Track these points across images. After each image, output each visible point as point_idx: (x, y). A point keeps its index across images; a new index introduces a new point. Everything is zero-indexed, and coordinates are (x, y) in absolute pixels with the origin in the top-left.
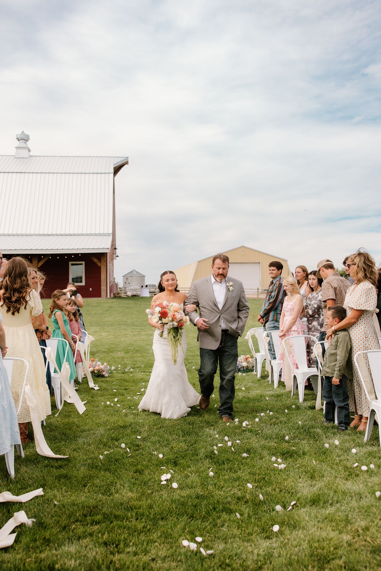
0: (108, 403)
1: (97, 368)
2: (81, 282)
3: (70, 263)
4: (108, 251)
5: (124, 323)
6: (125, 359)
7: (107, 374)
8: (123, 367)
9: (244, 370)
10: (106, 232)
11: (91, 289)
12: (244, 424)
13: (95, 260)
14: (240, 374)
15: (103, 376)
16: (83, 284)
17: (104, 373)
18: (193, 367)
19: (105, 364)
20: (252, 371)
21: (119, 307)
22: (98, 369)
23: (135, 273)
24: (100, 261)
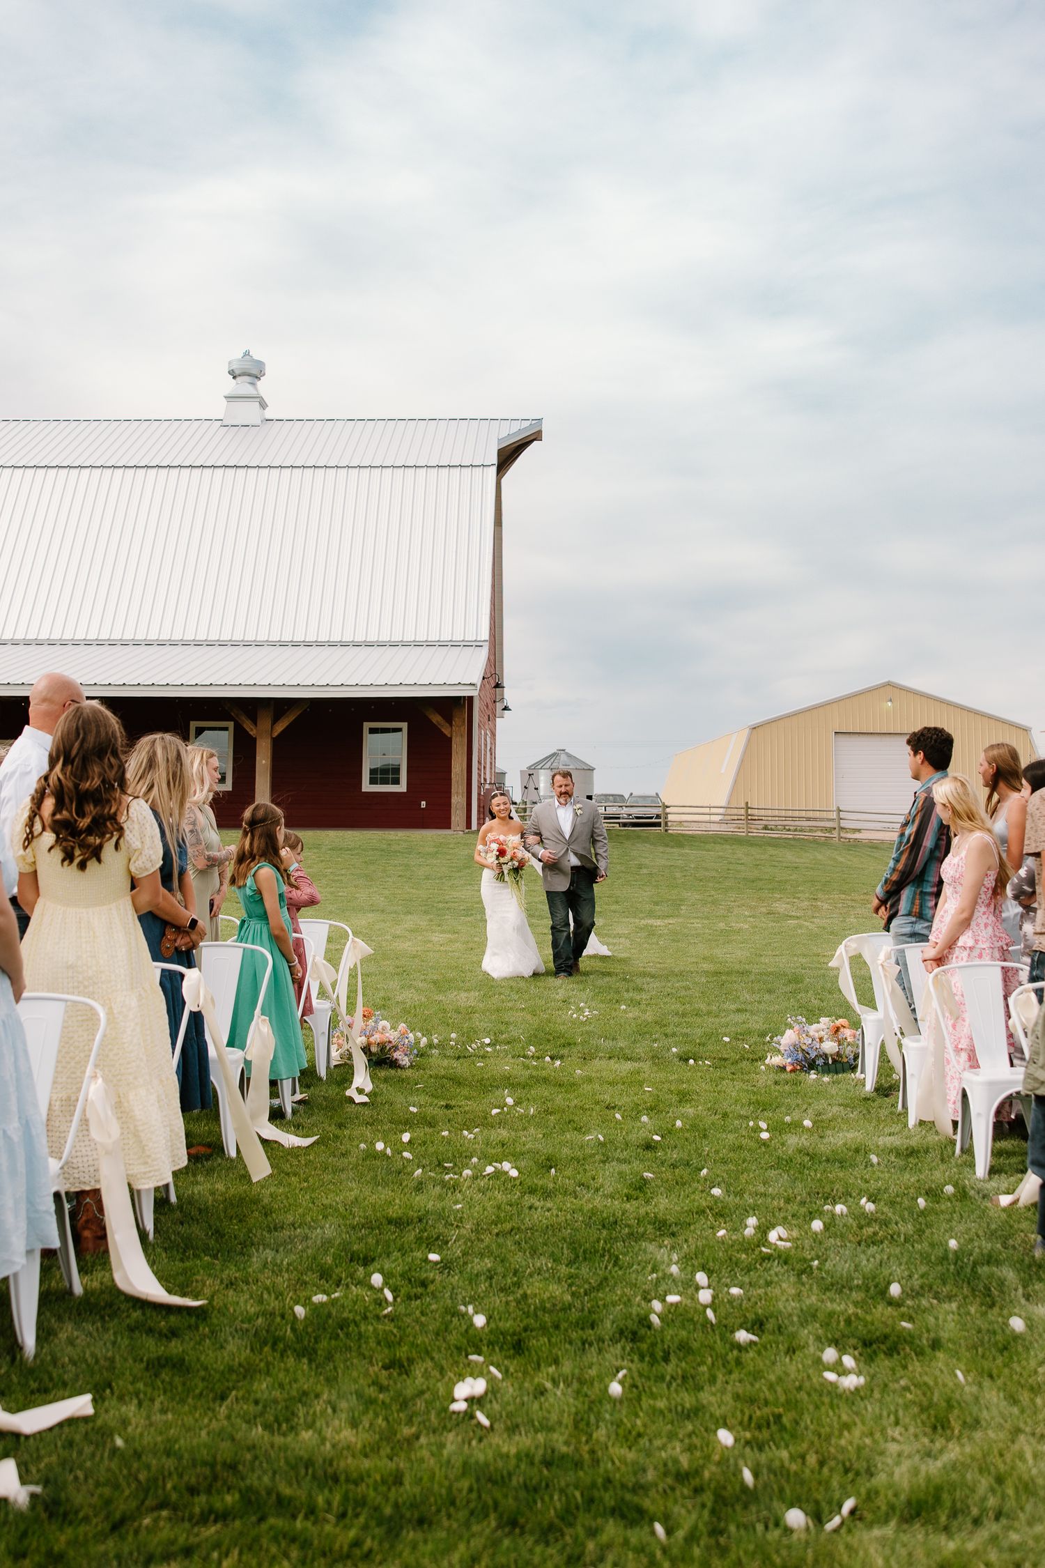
0: (380, 1146)
1: (377, 1038)
2: (396, 781)
3: (367, 726)
4: (473, 693)
6: (475, 1015)
7: (406, 1059)
8: (464, 1038)
9: (826, 1064)
10: (470, 637)
11: (423, 804)
12: (773, 1234)
13: (436, 719)
14: (813, 1076)
15: (394, 1064)
16: (402, 787)
17: (396, 1055)
18: (674, 1050)
19: (402, 1026)
20: (853, 1069)
22: (378, 1041)
23: (565, 757)
24: (449, 720)
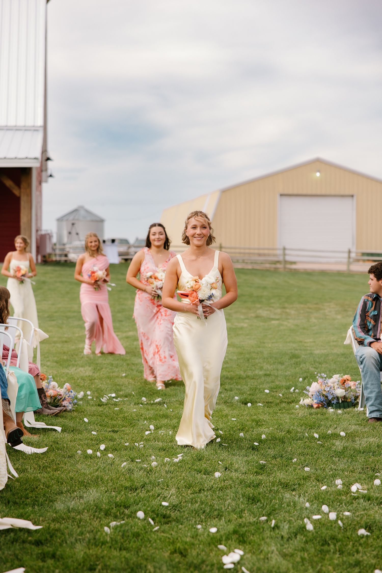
0: (90, 452)
1: (51, 393)
4: (35, 165)
5: (75, 314)
6: (96, 381)
7: (71, 405)
8: (96, 394)
9: (338, 403)
10: (30, 123)
12: (354, 488)
13: (9, 183)
14: (331, 410)
17: (64, 403)
18: (236, 398)
19: (67, 385)
20: (355, 405)
21: (61, 282)
22: (52, 395)
23: (82, 212)
24: (18, 184)
